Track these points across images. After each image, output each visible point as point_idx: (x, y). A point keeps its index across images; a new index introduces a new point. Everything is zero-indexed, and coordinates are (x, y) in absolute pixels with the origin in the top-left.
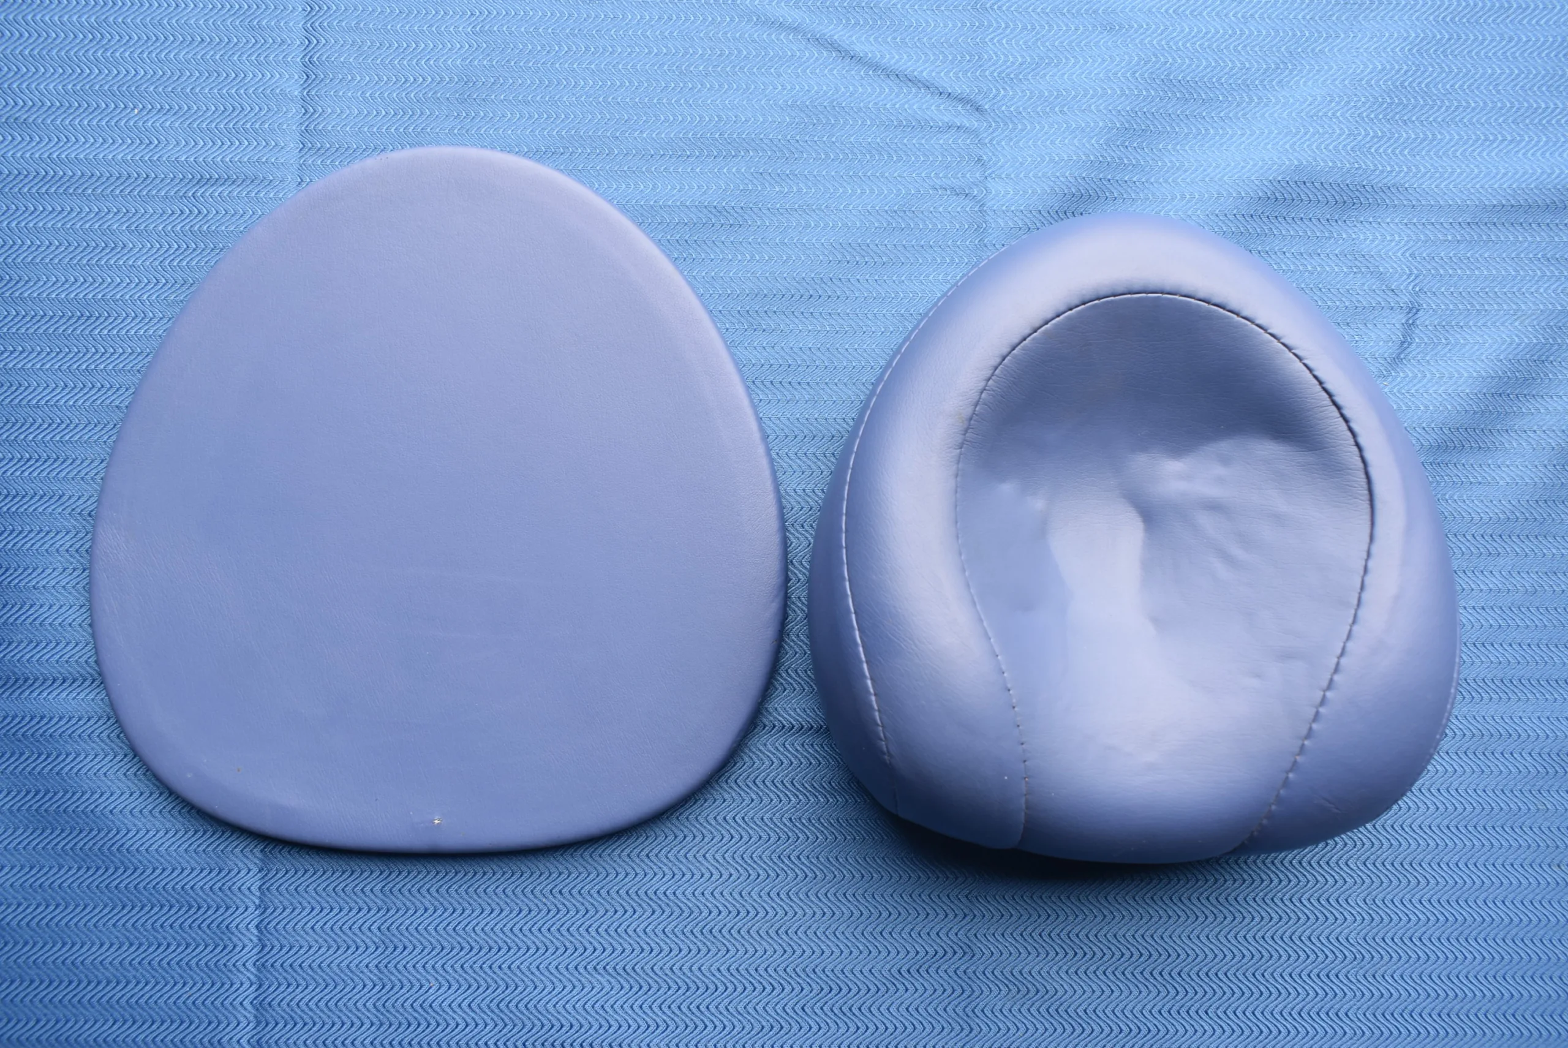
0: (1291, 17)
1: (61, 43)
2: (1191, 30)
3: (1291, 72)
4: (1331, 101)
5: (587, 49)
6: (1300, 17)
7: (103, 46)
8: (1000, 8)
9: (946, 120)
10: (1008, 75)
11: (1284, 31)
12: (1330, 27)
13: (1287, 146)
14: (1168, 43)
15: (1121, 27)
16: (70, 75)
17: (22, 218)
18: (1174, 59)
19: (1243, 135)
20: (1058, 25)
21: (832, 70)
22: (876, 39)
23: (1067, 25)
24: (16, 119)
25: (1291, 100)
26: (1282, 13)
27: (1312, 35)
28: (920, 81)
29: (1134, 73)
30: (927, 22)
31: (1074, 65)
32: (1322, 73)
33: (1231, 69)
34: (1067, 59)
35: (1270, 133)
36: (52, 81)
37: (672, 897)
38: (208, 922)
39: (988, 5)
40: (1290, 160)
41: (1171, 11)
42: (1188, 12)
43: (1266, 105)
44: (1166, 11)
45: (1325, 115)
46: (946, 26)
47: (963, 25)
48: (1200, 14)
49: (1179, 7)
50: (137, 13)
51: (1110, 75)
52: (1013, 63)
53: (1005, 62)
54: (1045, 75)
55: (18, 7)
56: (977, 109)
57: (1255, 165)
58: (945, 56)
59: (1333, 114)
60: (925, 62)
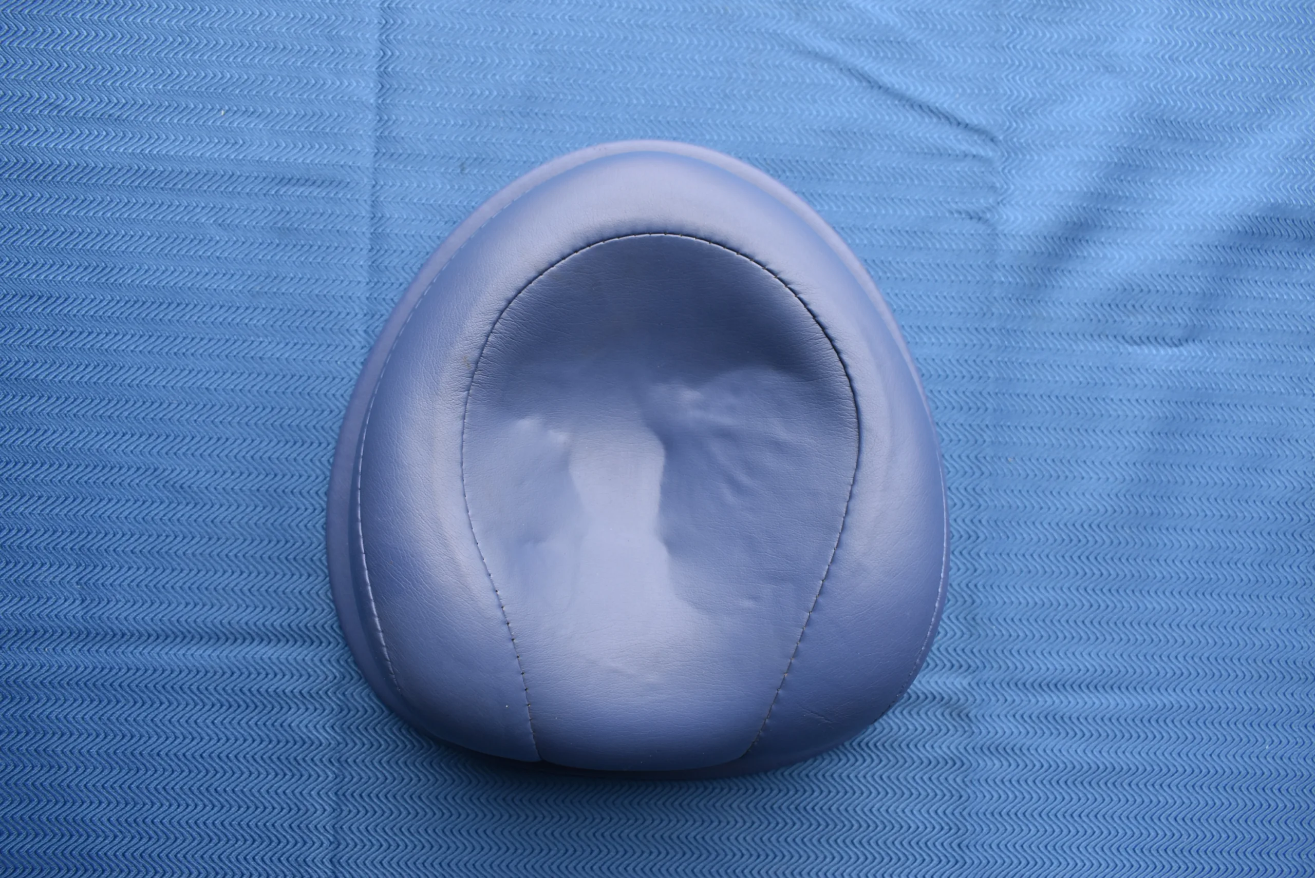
0: (1272, 66)
1: (151, 45)
2: (1183, 75)
3: (1269, 116)
4: (1304, 146)
5: (640, 68)
6: (1279, 66)
7: (191, 50)
8: (1014, 47)
9: (963, 148)
10: (1020, 109)
11: (1265, 79)
12: (1305, 77)
13: (1265, 185)
14: (1162, 87)
15: (1122, 69)
16: (161, 75)
17: (116, 209)
18: (1167, 101)
19: (1225, 173)
20: (1065, 66)
21: (862, 98)
22: (902, 72)
23: (1072, 66)
24: (110, 115)
25: (1269, 142)
26: (1264, 62)
27: (1289, 82)
28: (940, 113)
29: (1133, 112)
30: (948, 57)
31: (1078, 103)
32: (1297, 118)
33: (1217, 112)
34: (1072, 97)
35: (1250, 172)
36: (144, 81)
37: (701, 841)
38: (287, 855)
39: (1005, 44)
40: (1266, 198)
41: (1167, 57)
42: (1181, 59)
43: (1246, 146)
44: (1163, 57)
45: (1299, 157)
46: (965, 61)
47: (982, 61)
48: (1191, 60)
49: (1174, 53)
50: (223, 19)
51: (1111, 114)
52: (1024, 99)
53: (1017, 97)
54: (1051, 112)
55: (112, 9)
56: (992, 140)
57: (1235, 202)
58: (964, 90)
59: (1307, 157)
60: (945, 95)
